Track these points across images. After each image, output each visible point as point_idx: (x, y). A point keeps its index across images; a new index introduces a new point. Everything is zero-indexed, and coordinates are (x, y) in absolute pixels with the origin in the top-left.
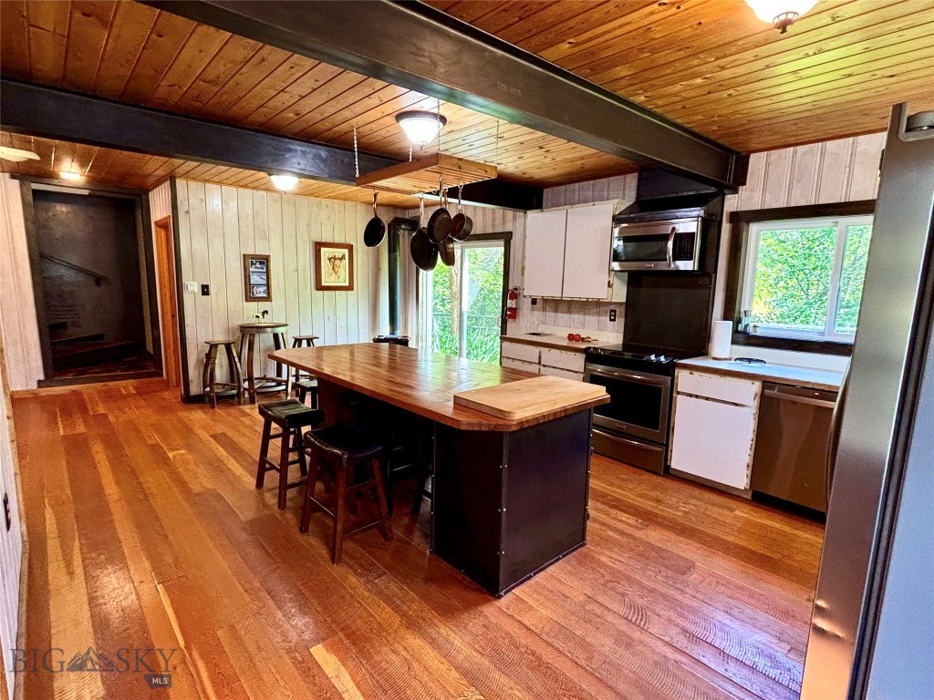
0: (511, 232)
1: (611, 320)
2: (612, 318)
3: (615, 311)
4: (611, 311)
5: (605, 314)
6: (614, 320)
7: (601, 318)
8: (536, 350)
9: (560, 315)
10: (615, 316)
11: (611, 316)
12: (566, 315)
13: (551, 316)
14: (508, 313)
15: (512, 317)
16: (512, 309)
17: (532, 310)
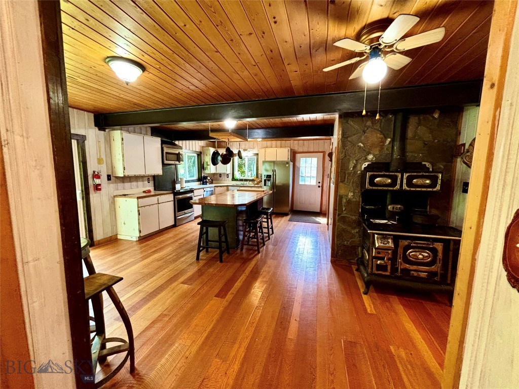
0: (85, 136)
3: (149, 179)
5: (146, 180)
6: (149, 182)
7: (144, 182)
8: (156, 197)
13: (120, 185)
14: (100, 187)
15: (100, 190)
16: (99, 185)
17: (108, 184)
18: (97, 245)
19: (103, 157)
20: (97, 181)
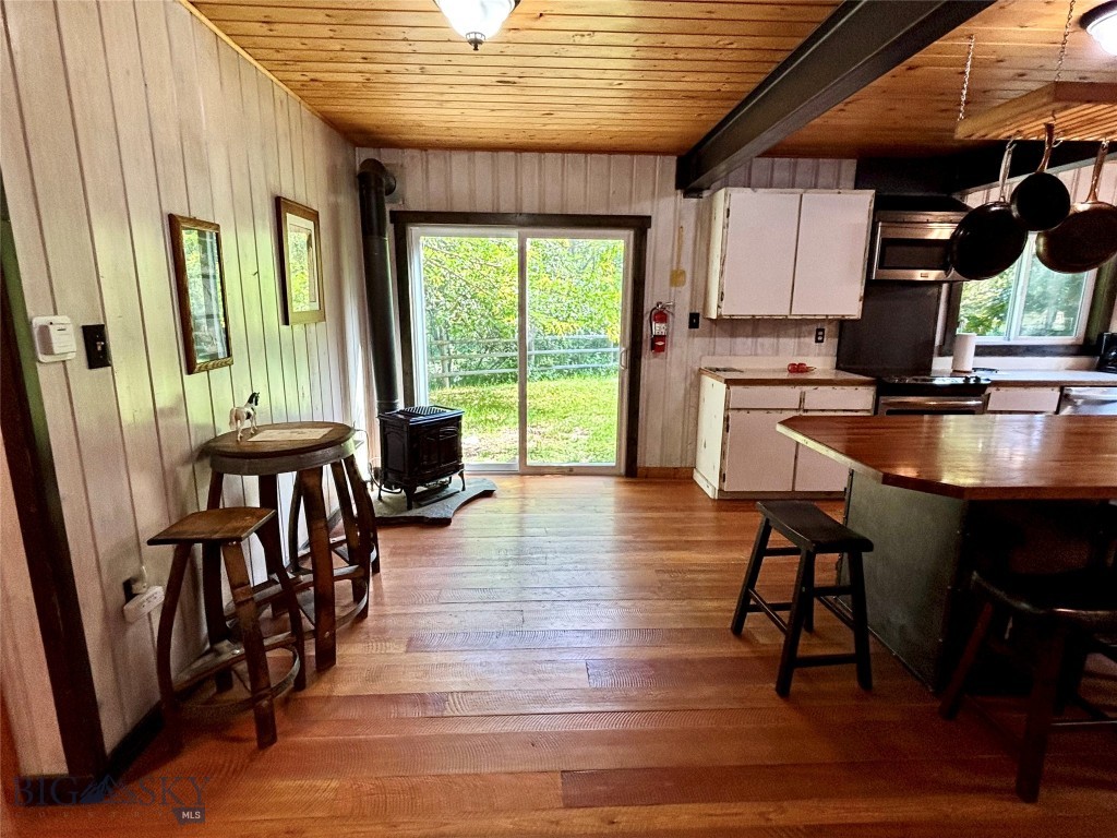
0: (650, 217)
1: (817, 341)
2: (820, 338)
3: (823, 330)
4: (818, 330)
5: (810, 334)
6: (822, 341)
7: (802, 339)
9: (739, 340)
10: (823, 336)
11: (817, 336)
12: (750, 340)
13: (723, 343)
14: (660, 343)
15: (662, 349)
16: (662, 338)
17: (689, 336)
18: (641, 477)
19: (687, 266)
20: (658, 328)
